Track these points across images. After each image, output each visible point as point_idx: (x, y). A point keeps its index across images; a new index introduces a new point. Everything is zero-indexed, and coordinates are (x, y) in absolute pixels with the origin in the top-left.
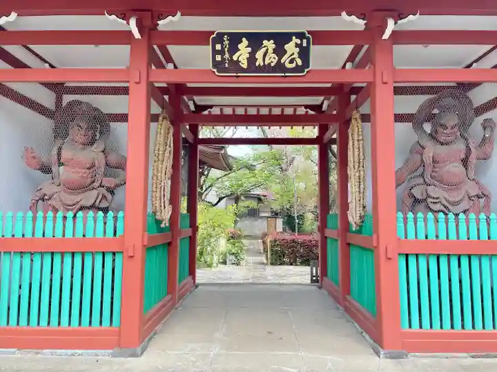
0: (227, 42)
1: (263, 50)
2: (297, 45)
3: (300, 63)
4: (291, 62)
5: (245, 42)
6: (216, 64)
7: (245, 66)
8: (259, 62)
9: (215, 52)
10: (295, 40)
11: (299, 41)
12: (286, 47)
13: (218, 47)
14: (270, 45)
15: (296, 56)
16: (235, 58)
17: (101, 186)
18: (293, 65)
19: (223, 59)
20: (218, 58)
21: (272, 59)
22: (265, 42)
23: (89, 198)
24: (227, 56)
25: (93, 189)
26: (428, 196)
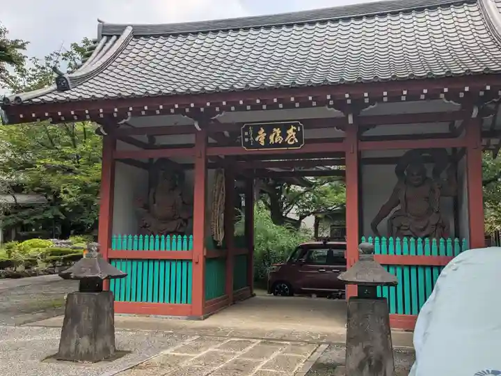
0: (251, 131)
1: (274, 134)
2: (294, 131)
3: (297, 141)
4: (292, 140)
5: (262, 130)
6: (245, 144)
7: (263, 144)
8: (272, 141)
9: (244, 137)
10: (293, 127)
11: (295, 128)
12: (288, 132)
13: (246, 134)
14: (278, 131)
15: (294, 137)
16: (257, 139)
17: (180, 218)
18: (293, 143)
19: (249, 141)
20: (247, 140)
21: (279, 139)
22: (275, 130)
23: (173, 226)
24: (252, 138)
25: (175, 220)
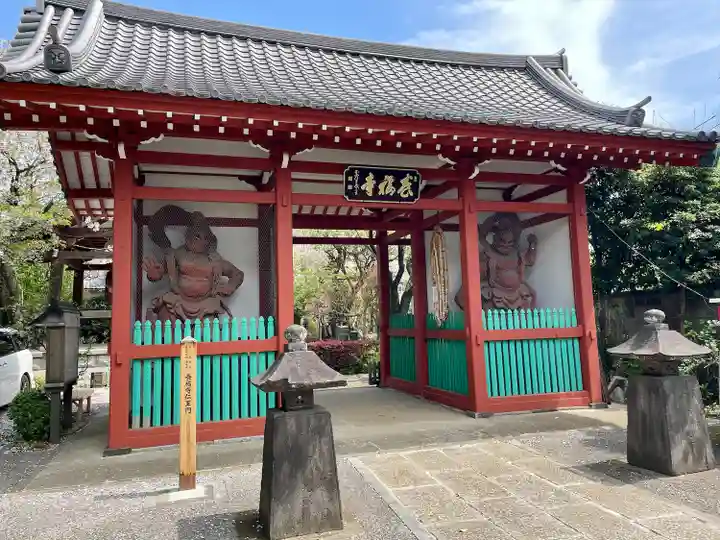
0: (357, 175)
1: (385, 183)
2: (410, 181)
3: (412, 194)
4: (405, 193)
5: (371, 176)
6: (348, 192)
7: (370, 195)
8: (381, 192)
9: (348, 183)
10: (408, 177)
11: (411, 178)
12: (402, 181)
13: (350, 179)
14: (390, 179)
15: (409, 188)
16: (363, 188)
18: (407, 196)
19: (354, 189)
20: (350, 187)
21: (391, 190)
22: (386, 177)
24: (357, 186)
26: (493, 296)
